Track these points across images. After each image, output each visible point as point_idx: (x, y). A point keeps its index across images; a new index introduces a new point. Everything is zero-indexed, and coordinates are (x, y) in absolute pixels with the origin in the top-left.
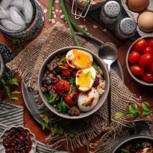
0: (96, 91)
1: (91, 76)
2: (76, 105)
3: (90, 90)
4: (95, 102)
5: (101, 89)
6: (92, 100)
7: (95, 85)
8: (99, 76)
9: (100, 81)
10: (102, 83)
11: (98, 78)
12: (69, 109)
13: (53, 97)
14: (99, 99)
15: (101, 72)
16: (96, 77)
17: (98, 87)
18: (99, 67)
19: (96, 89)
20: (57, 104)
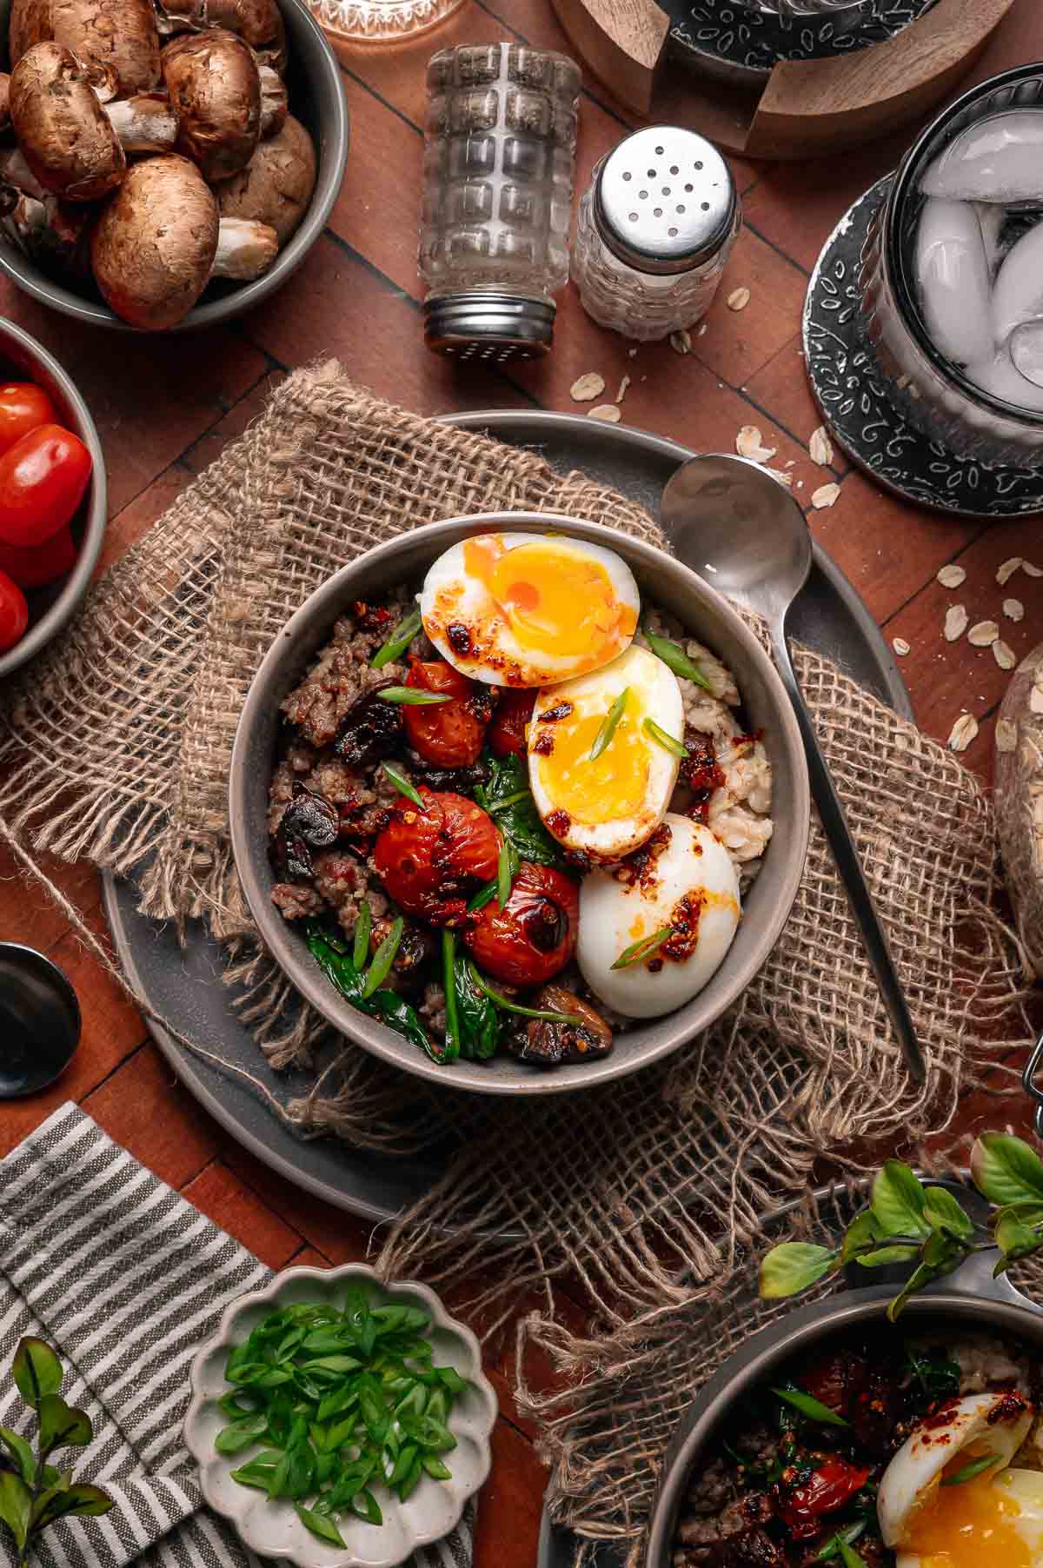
0: (705, 837)
1: (649, 724)
2: (571, 973)
3: (659, 838)
4: (715, 927)
5: (742, 820)
6: (690, 911)
7: (694, 791)
8: (710, 718)
9: (726, 754)
10: (743, 772)
11: (707, 737)
13: (374, 944)
14: (744, 899)
15: (722, 683)
16: (689, 731)
17: (721, 803)
18: (695, 650)
19: (704, 820)
20: (414, 999)
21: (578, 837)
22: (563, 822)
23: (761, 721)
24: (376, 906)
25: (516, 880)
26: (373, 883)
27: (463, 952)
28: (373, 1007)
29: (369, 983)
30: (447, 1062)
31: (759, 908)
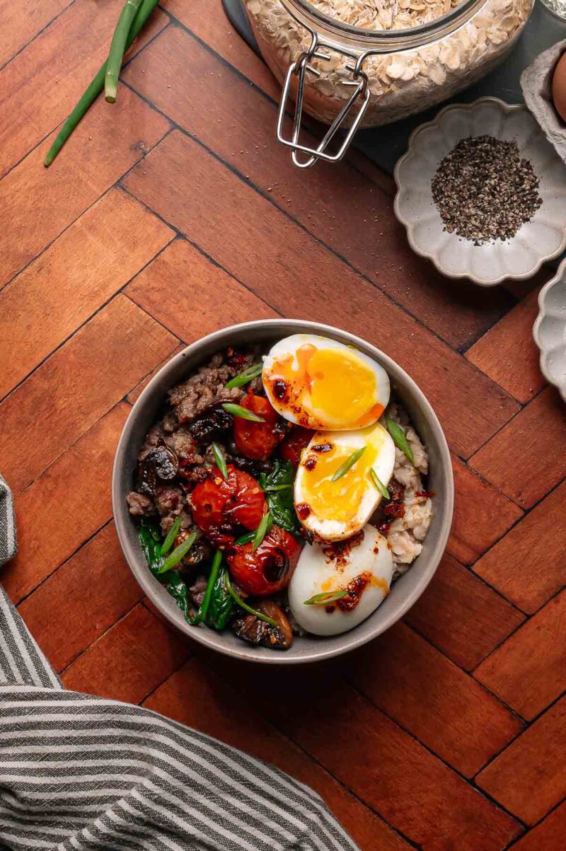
1: (372, 475)
5: (406, 540)
8: (407, 476)
9: (410, 500)
10: (417, 513)
11: (402, 487)
12: (246, 614)
13: (175, 544)
14: (394, 583)
15: (420, 458)
16: (393, 480)
17: (398, 526)
18: (411, 436)
19: (385, 533)
20: (189, 582)
21: (312, 523)
22: (306, 512)
23: (435, 488)
24: (184, 522)
25: (268, 534)
26: (187, 508)
27: (225, 565)
28: (164, 579)
29: (164, 565)
30: (195, 624)
31: (398, 593)
